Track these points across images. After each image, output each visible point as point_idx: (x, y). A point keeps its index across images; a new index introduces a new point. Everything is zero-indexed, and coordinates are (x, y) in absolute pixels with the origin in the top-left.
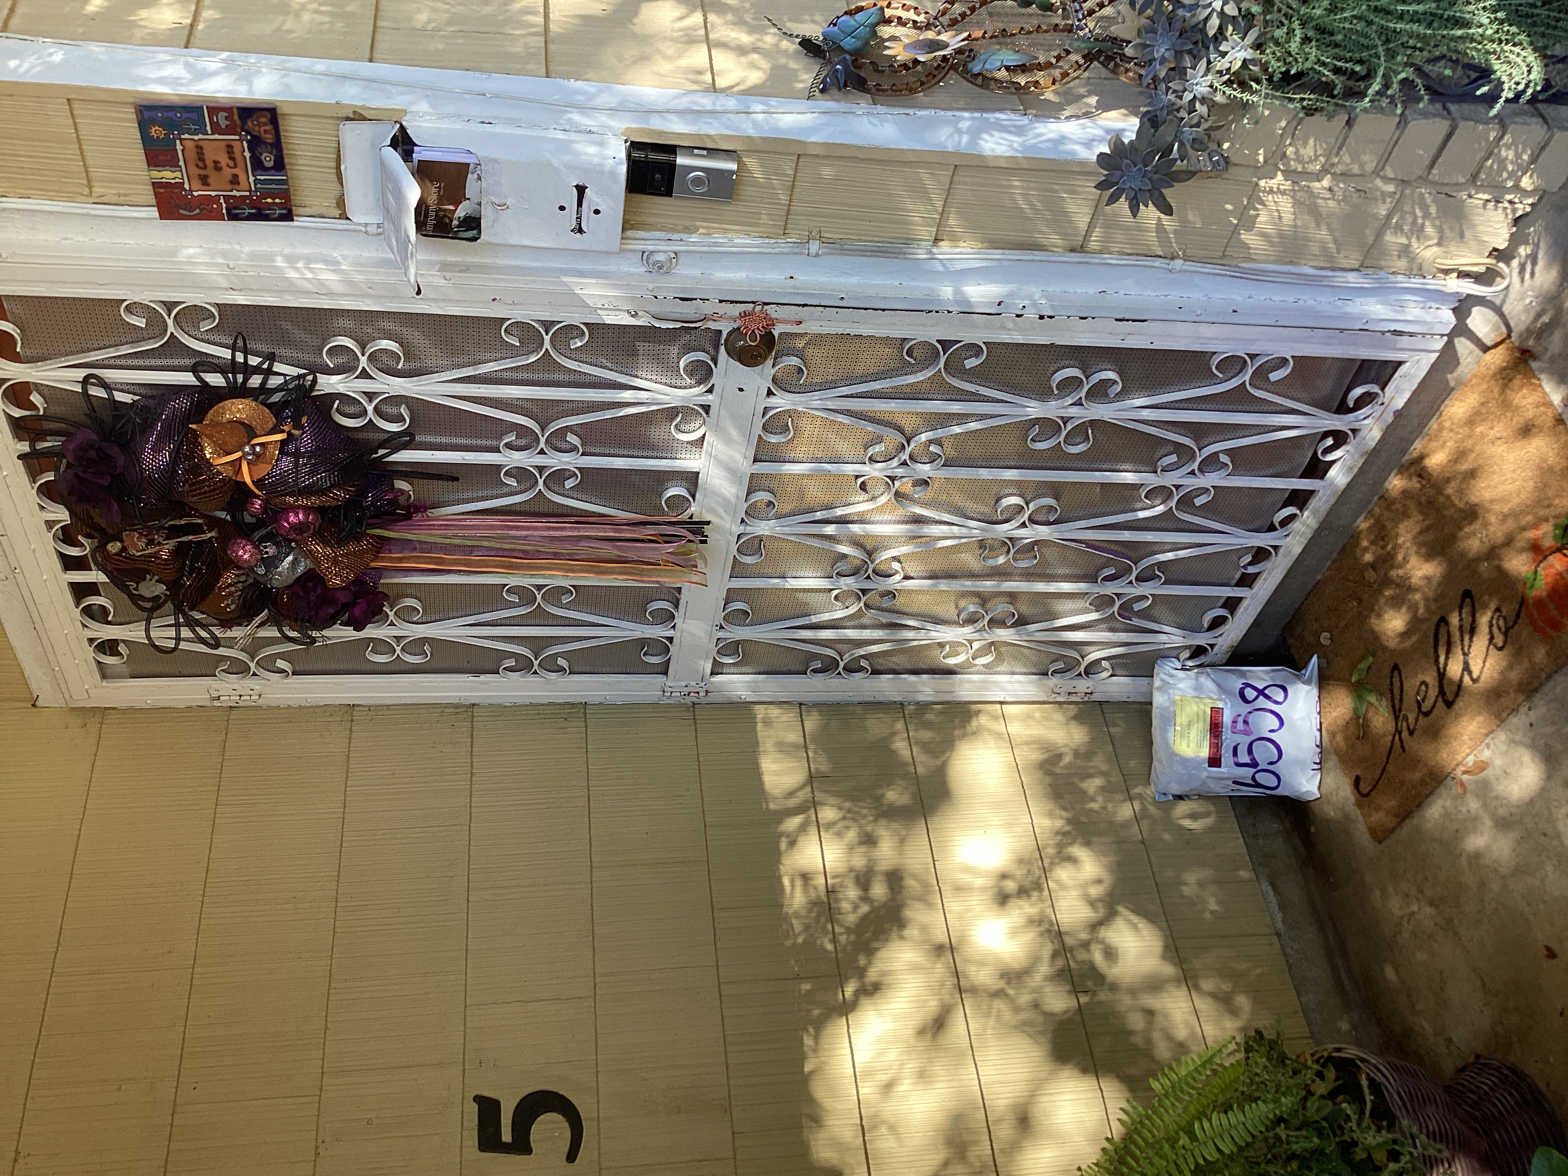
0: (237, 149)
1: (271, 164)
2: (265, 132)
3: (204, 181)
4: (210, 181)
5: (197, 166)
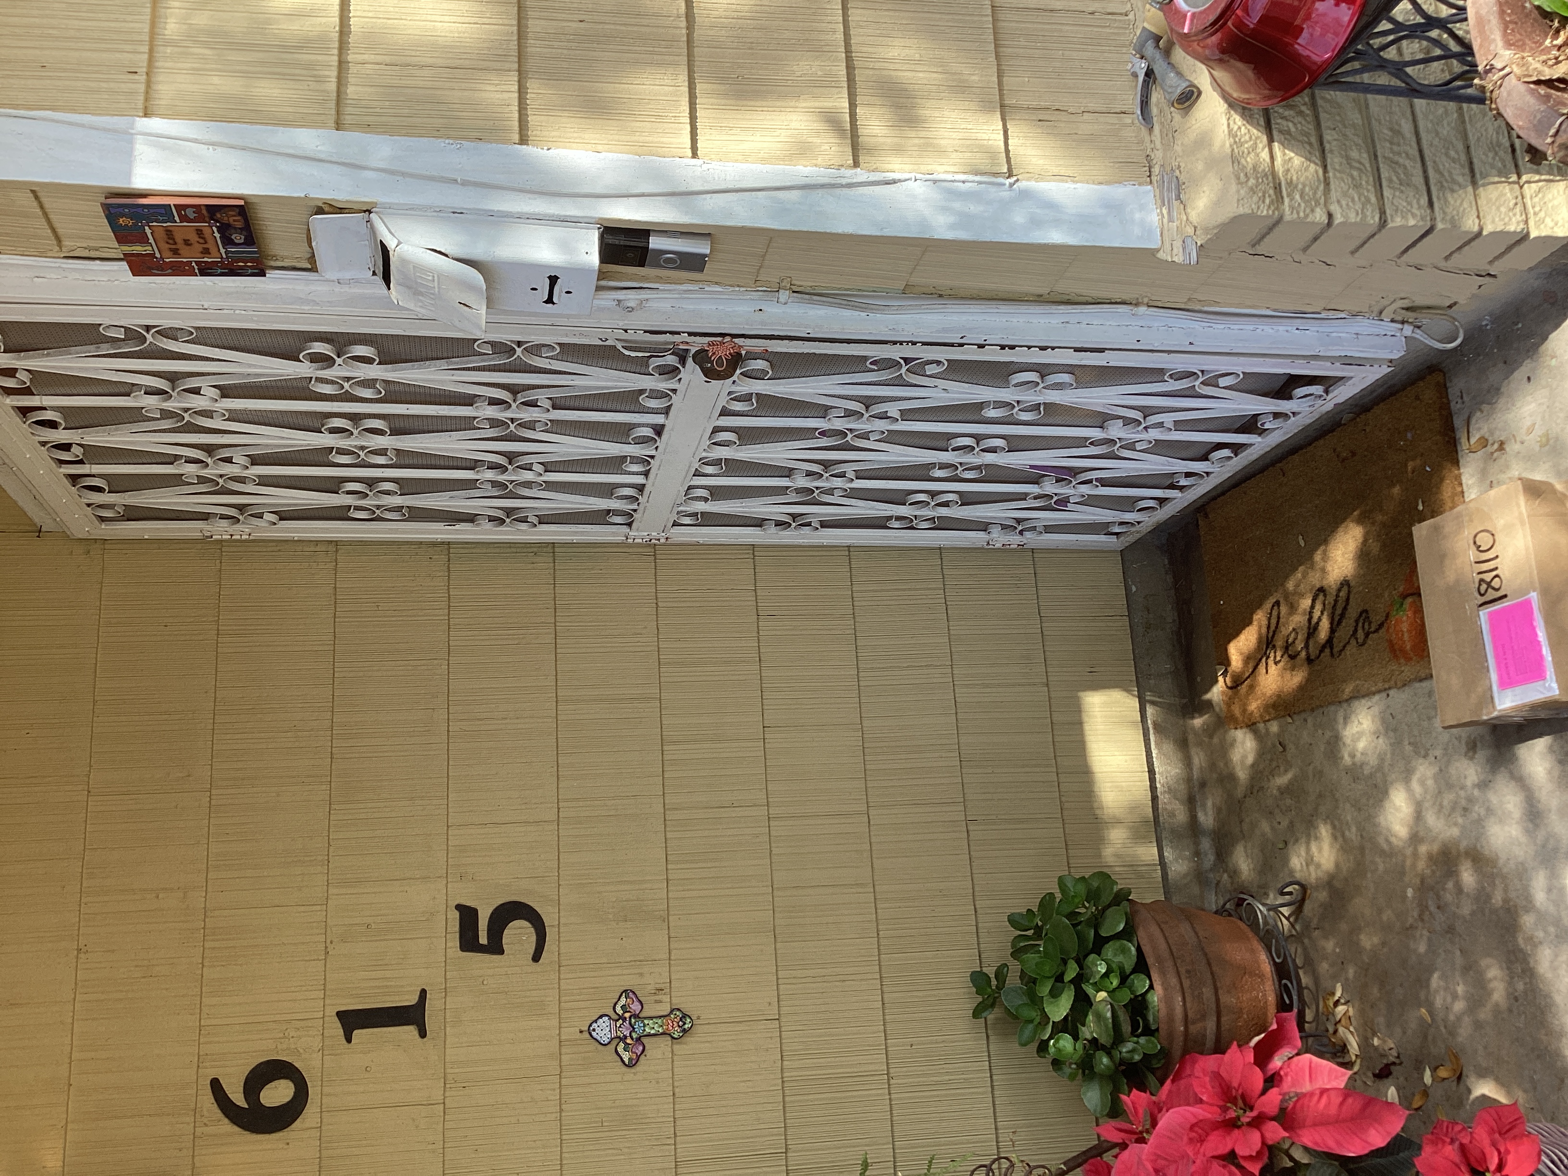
0: (207, 232)
1: (242, 241)
2: (236, 221)
3: (176, 252)
4: (180, 252)
5: (168, 243)
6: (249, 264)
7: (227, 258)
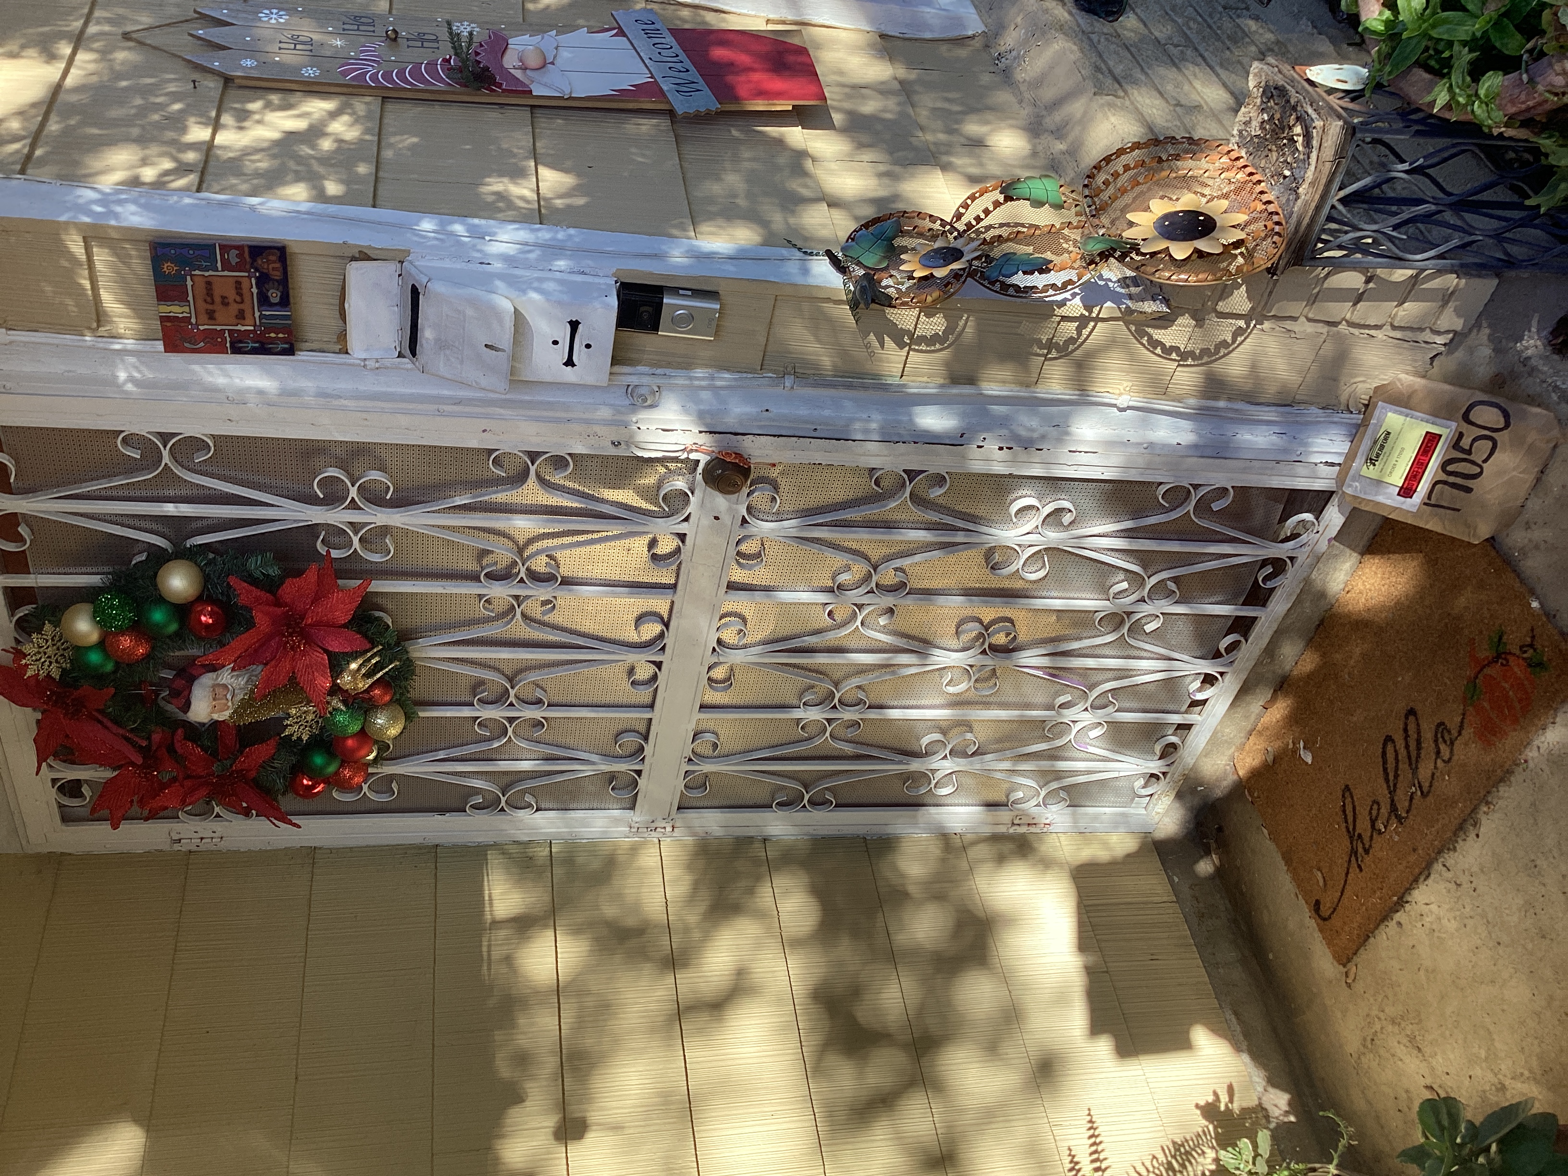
0: (245, 284)
1: (277, 300)
2: (273, 268)
3: (211, 316)
4: (217, 315)
5: (205, 301)
6: (281, 335)
7: (260, 326)
